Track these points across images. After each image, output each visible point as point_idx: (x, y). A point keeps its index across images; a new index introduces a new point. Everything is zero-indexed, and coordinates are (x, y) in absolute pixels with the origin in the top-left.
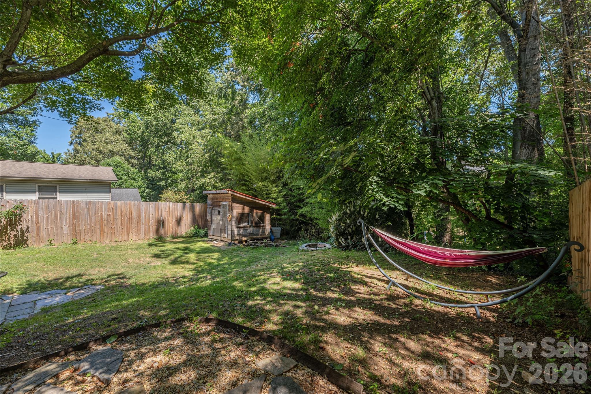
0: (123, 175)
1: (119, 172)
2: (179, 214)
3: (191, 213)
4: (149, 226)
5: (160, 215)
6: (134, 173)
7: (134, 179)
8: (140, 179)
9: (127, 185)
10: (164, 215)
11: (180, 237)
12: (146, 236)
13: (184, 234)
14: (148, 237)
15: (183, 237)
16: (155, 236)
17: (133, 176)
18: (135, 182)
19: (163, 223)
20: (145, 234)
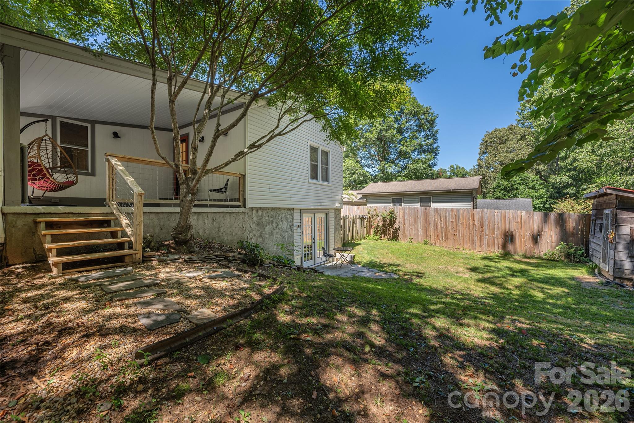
0: (519, 184)
1: (515, 181)
2: (536, 227)
3: (558, 228)
4: (494, 238)
5: (507, 226)
6: (533, 181)
7: (533, 188)
8: (542, 187)
9: (523, 196)
10: (513, 227)
11: (536, 258)
12: (490, 249)
13: (542, 255)
14: (493, 251)
15: (539, 258)
16: (500, 251)
17: (532, 184)
18: (534, 191)
19: (512, 236)
20: (489, 246)
